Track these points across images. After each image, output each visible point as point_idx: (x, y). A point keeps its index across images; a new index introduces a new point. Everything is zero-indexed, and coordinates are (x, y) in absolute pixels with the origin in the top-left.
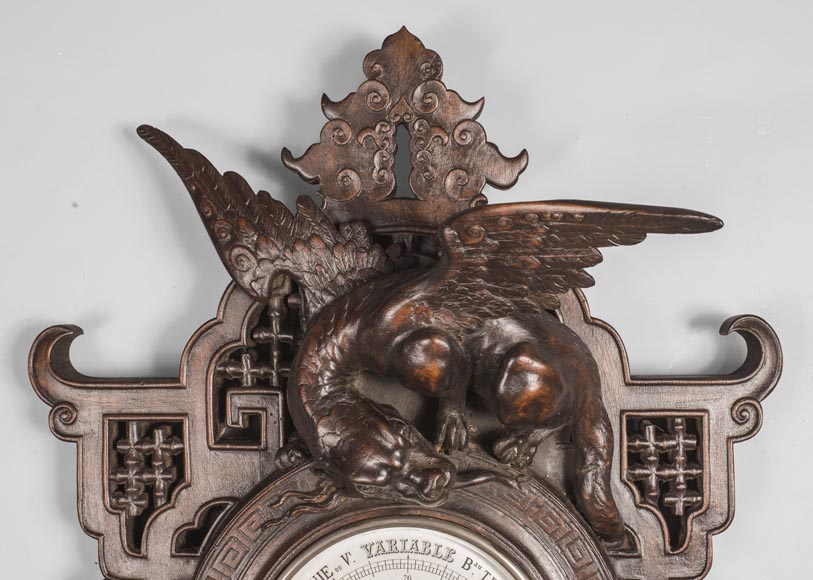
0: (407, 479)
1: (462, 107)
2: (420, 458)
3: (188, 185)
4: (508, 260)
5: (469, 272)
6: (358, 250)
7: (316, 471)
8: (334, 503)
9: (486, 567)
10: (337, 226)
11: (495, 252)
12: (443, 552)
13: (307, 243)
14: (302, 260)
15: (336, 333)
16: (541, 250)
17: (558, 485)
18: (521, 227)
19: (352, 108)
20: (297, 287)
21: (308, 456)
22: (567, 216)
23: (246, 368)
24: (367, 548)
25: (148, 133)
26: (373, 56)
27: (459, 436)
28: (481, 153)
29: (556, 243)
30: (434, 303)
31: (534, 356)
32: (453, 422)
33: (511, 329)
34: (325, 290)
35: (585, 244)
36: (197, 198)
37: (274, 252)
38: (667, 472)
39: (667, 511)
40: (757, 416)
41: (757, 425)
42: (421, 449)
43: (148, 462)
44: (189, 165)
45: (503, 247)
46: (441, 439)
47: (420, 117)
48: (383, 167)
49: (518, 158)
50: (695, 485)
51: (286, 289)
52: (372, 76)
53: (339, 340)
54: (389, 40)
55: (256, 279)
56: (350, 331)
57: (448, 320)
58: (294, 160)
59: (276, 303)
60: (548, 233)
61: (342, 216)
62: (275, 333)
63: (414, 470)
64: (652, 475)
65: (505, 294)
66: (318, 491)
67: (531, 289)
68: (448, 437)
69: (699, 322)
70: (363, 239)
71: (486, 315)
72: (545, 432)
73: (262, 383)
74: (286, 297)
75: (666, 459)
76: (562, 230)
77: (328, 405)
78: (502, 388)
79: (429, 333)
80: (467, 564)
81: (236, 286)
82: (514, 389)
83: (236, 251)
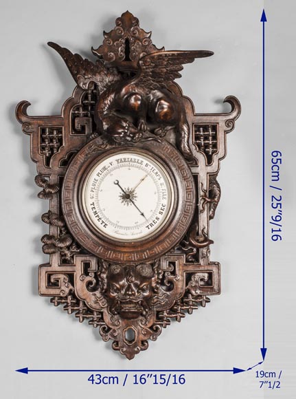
0: (129, 136)
1: (145, 34)
2: (133, 130)
3: (63, 58)
4: (157, 70)
5: (146, 75)
6: (114, 75)
7: (102, 138)
8: (108, 147)
9: (152, 166)
10: (108, 69)
11: (153, 68)
12: (140, 162)
13: (99, 73)
14: (97, 78)
15: (108, 96)
16: (166, 66)
17: (174, 145)
18: (160, 59)
19: (112, 35)
20: (96, 86)
21: (100, 134)
22: (173, 55)
23: (81, 112)
24: (117, 161)
25: (51, 44)
26: (118, 19)
27: (144, 127)
28: (151, 48)
29: (171, 64)
30: (137, 85)
31: (165, 101)
32: (142, 123)
33: (159, 94)
34: (105, 87)
35: (178, 64)
36: (66, 62)
37: (90, 76)
38: (207, 142)
39: (207, 153)
40: (233, 125)
41: (233, 127)
42: (133, 128)
43: (51, 140)
44: (64, 52)
45: (156, 66)
46: (139, 128)
47: (132, 37)
48: (122, 51)
49: (162, 49)
50: (215, 146)
51: (93, 88)
52: (118, 25)
53: (109, 98)
54: (123, 15)
55: (85, 84)
56: (113, 96)
57: (141, 91)
58: (95, 50)
59: (90, 92)
60: (168, 61)
61: (109, 66)
62: (90, 101)
63: (131, 133)
64: (202, 142)
65: (157, 82)
66: (103, 144)
67: (164, 80)
68: (141, 127)
69: (218, 102)
70: (116, 72)
71: (151, 89)
72: (170, 128)
73: (86, 115)
74: (93, 91)
75: (206, 138)
76: (172, 59)
77: (106, 116)
78: (156, 111)
79: (135, 94)
80: (147, 165)
81: (78, 86)
82: (160, 110)
83: (78, 76)
